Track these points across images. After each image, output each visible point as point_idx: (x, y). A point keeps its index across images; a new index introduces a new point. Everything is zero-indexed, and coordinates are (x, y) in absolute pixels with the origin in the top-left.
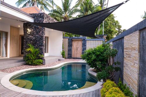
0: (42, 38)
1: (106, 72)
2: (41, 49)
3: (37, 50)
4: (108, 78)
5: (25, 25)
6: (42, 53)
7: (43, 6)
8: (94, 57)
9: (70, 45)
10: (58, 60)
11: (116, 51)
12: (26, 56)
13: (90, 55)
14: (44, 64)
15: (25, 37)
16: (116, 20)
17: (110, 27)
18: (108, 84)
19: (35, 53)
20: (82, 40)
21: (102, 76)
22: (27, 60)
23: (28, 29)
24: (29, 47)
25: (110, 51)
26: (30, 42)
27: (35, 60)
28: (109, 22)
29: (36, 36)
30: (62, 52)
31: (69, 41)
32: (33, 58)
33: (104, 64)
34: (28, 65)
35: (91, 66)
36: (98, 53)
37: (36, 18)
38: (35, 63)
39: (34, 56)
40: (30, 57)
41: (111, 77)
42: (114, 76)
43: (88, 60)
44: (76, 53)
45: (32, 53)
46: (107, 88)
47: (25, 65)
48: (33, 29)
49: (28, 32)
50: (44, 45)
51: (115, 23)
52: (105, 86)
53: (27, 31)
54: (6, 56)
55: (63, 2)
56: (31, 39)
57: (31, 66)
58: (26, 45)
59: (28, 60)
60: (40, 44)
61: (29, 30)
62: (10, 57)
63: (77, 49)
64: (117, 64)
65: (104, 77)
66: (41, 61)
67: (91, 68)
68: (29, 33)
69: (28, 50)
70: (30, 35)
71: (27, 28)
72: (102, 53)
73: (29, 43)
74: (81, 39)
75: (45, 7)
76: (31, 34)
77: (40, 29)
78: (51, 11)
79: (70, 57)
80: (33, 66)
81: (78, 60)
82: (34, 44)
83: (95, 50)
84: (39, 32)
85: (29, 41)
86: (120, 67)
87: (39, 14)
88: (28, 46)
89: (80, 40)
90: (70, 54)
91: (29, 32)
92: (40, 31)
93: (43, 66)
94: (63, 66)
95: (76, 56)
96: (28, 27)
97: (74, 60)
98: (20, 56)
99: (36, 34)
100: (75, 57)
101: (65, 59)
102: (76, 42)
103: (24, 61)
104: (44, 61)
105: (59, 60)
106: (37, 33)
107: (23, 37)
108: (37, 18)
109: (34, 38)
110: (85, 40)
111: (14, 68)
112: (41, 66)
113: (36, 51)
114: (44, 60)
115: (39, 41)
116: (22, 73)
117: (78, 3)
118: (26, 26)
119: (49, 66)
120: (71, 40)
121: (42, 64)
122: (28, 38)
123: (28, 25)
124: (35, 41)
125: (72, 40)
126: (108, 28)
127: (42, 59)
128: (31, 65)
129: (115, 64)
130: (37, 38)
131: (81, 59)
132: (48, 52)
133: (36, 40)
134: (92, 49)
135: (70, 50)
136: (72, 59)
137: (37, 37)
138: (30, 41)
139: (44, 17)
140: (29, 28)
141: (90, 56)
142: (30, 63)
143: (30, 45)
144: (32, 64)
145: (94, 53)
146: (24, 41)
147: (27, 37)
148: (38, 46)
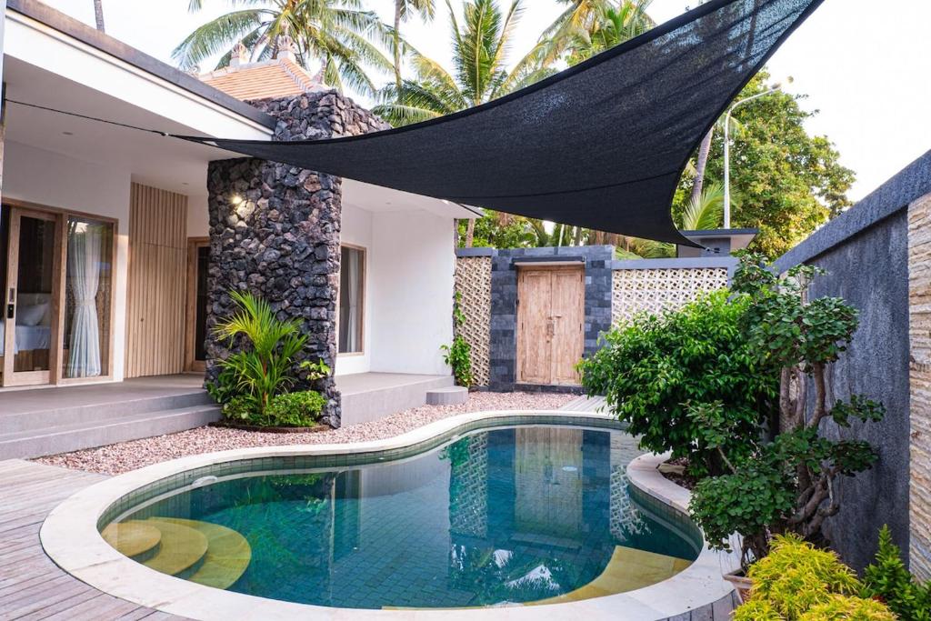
0: (319, 252)
1: (765, 479)
2: (316, 326)
3: (289, 328)
4: (781, 526)
5: (217, 174)
6: (318, 351)
7: (337, 61)
8: (666, 374)
9: (505, 303)
10: (424, 399)
11: (844, 315)
12: (221, 370)
13: (637, 360)
14: (333, 420)
15: (217, 251)
16: (811, 136)
17: (773, 182)
18: (791, 571)
19: (279, 351)
20: (582, 268)
21: (736, 504)
22: (226, 397)
23: (236, 200)
24: (239, 310)
25: (799, 320)
26: (247, 280)
27: (277, 392)
28: (769, 146)
29: (285, 241)
30: (450, 344)
31: (500, 274)
32: (267, 379)
33: (744, 427)
34: (233, 427)
35: (645, 442)
36: (698, 347)
37: (284, 125)
38: (273, 417)
39: (268, 369)
40: (245, 378)
41: (808, 519)
42: (829, 510)
43: (625, 393)
44: (542, 353)
45: (258, 349)
46: (786, 597)
47: (211, 425)
48: (265, 195)
49: (234, 218)
50: (332, 298)
51: (806, 152)
52: (767, 588)
53: (232, 208)
54: (105, 371)
55: (462, 33)
56: (253, 260)
57: (250, 435)
58: (223, 299)
59: (235, 393)
60: (311, 292)
61: (242, 206)
62: (126, 379)
63: (549, 327)
64: (853, 419)
65: (756, 514)
66: (311, 399)
67: (648, 456)
68: (242, 224)
69: (234, 328)
70: (246, 234)
71: (229, 190)
72: (724, 346)
73: (243, 285)
74: (579, 258)
75: (351, 68)
76: (256, 228)
77: (312, 193)
78: (388, 93)
79: (504, 378)
80: (259, 436)
81: (555, 398)
82: (268, 296)
83: (674, 328)
84: (305, 216)
85: (242, 274)
86: (874, 444)
87: (305, 103)
88: (232, 307)
89: (572, 270)
90: (503, 362)
91: (240, 219)
92: (312, 206)
93: (328, 434)
94: (456, 438)
95: (542, 371)
96: (238, 185)
97: (529, 398)
98: (186, 372)
99: (284, 231)
100: (539, 381)
101: (471, 390)
102: (544, 283)
103: (207, 399)
104: (332, 402)
105: (432, 399)
106: (291, 221)
107: (209, 249)
108: (290, 127)
109: (273, 254)
110: (601, 264)
111: (145, 444)
112: (314, 436)
113: (284, 338)
114: (335, 395)
115: (301, 272)
116: (190, 476)
117: (554, 33)
118: (225, 176)
119: (363, 437)
120: (513, 268)
121: (318, 419)
122: (236, 257)
123: (234, 175)
124: (281, 272)
125: (517, 269)
126: (759, 189)
127: (318, 386)
128: (249, 430)
129: (840, 414)
130: (287, 254)
131: (577, 392)
132: (359, 349)
133: (284, 266)
134: (653, 319)
135: (502, 337)
136: (518, 394)
137: (292, 244)
138: (247, 274)
139: (337, 119)
140: (241, 191)
141: (636, 369)
142: (244, 416)
143: (248, 301)
144: (259, 423)
145: (665, 347)
146: (211, 271)
147: (231, 246)
148: (298, 302)
